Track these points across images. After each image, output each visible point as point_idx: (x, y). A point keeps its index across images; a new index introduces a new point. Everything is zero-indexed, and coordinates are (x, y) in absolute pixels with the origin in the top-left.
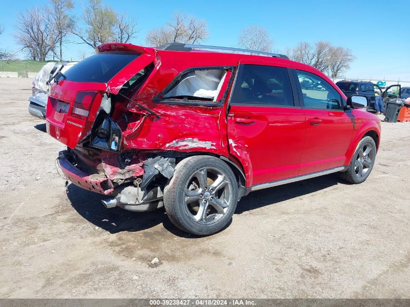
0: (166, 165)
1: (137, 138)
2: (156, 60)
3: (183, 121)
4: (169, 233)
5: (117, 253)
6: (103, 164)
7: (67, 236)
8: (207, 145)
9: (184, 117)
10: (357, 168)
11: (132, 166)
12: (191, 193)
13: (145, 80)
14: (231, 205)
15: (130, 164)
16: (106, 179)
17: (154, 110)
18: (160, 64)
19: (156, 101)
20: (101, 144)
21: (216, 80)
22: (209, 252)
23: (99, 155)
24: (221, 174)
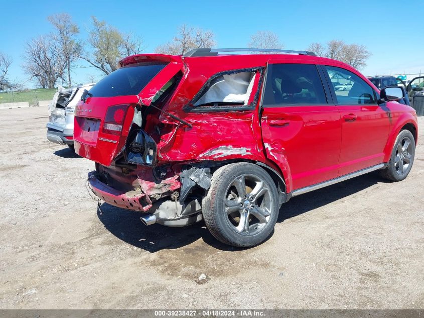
0: (202, 176)
1: (170, 150)
2: (184, 67)
3: (215, 128)
4: (211, 247)
5: (160, 272)
6: (139, 180)
7: (106, 258)
8: (242, 151)
9: (215, 125)
10: (397, 165)
11: (167, 179)
12: (230, 203)
13: (175, 89)
14: (272, 213)
15: (165, 178)
16: (144, 195)
17: (185, 120)
18: (189, 71)
19: (188, 110)
20: (136, 159)
21: (245, 83)
22: (257, 264)
23: (134, 171)
24: (259, 181)
